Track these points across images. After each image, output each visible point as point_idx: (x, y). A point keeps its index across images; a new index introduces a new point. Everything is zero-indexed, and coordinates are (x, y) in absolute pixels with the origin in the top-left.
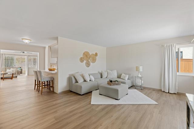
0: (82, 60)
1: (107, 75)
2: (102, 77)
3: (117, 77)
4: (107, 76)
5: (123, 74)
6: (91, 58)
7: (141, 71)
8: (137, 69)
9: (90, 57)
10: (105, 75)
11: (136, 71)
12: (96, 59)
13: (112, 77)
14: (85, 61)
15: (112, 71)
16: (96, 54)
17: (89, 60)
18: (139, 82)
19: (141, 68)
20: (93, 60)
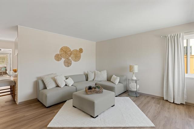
0: (58, 58)
1: (95, 77)
2: (87, 80)
3: (106, 80)
4: (94, 79)
5: (114, 76)
6: (72, 56)
7: (136, 72)
8: (131, 69)
9: (71, 54)
10: (91, 78)
11: (130, 71)
12: (80, 57)
13: (99, 80)
14: (63, 60)
15: (100, 72)
16: (81, 50)
17: (70, 58)
18: (133, 87)
19: (136, 69)
20: (76, 58)
